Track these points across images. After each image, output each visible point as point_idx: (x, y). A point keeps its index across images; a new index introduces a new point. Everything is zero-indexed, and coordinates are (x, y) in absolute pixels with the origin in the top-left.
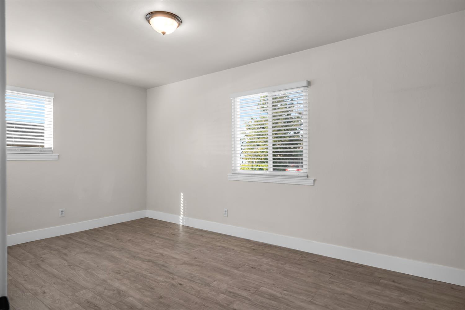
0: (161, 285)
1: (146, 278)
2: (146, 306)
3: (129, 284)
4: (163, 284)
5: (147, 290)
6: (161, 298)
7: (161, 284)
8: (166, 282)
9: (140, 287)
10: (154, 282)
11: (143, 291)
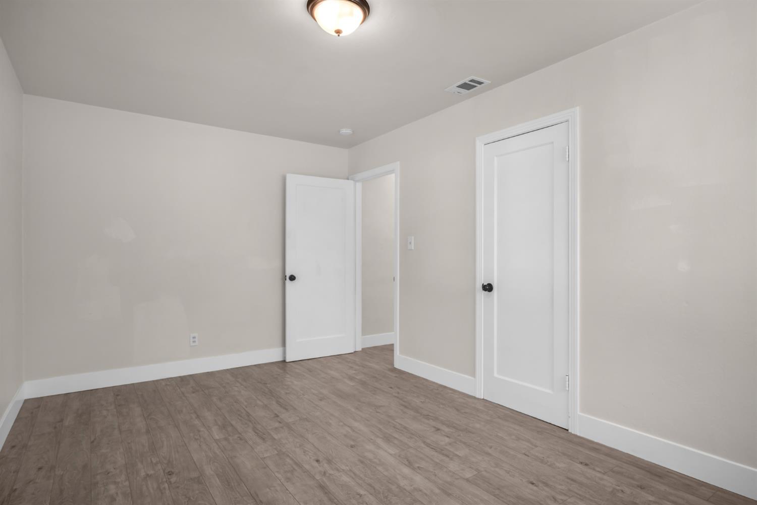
0: (348, 466)
1: (370, 485)
2: (372, 439)
3: (398, 477)
4: (344, 467)
5: (370, 460)
6: (352, 447)
7: (347, 468)
8: (338, 470)
9: (380, 468)
10: (358, 473)
11: (375, 460)
